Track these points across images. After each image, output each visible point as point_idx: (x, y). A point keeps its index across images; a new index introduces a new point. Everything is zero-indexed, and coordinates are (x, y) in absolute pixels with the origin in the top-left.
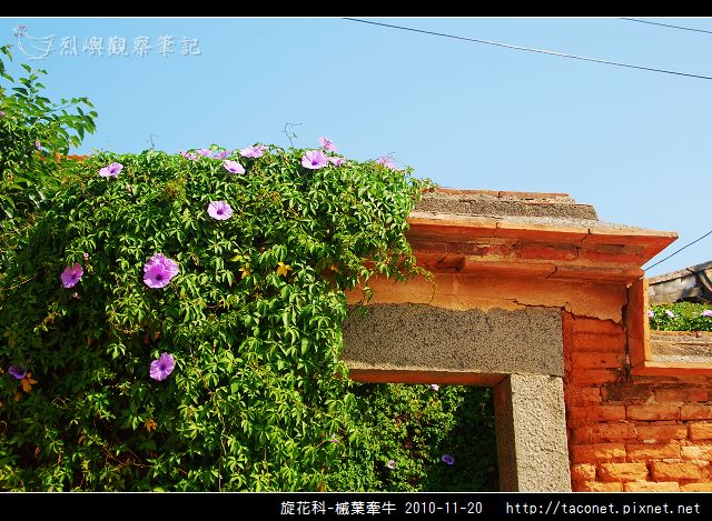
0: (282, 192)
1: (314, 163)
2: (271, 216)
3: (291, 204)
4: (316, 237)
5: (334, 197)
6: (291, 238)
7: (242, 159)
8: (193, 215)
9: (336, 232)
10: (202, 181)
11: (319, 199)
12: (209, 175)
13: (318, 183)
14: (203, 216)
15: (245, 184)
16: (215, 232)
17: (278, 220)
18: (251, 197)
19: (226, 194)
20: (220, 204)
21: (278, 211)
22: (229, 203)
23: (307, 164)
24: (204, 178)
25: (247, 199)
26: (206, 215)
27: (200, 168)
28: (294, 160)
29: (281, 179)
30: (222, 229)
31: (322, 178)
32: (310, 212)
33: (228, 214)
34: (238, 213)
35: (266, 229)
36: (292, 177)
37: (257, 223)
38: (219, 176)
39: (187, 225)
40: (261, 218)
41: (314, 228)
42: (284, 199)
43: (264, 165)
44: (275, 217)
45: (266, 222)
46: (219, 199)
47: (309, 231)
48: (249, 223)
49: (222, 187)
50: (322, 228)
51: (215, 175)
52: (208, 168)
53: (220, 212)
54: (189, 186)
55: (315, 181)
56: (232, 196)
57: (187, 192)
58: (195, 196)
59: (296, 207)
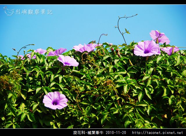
0: (115, 80)
1: (146, 52)
2: (106, 103)
3: (126, 90)
4: (153, 121)
5: (168, 81)
6: (128, 122)
7: (76, 54)
8: (29, 108)
9: (174, 115)
10: (37, 76)
11: (154, 84)
12: (44, 70)
13: (152, 69)
14: (38, 107)
15: (79, 76)
16: (51, 123)
17: (113, 106)
18: (85, 88)
19: (61, 86)
20: (55, 95)
21: (113, 98)
22: (64, 93)
23: (139, 53)
24: (39, 72)
25: (82, 89)
26: (42, 106)
27: (35, 64)
28: (126, 52)
29: (114, 70)
30: (58, 120)
31: (155, 65)
32: (145, 97)
33: (63, 104)
34: (74, 103)
35: (101, 116)
36: (125, 67)
37: (93, 111)
38: (53, 70)
39: (23, 117)
40: (96, 106)
41: (151, 112)
42: (118, 86)
43: (97, 59)
44: (111, 104)
45: (102, 109)
46: (53, 91)
47: (145, 116)
48: (85, 112)
49: (57, 80)
50: (159, 112)
51: (49, 69)
52: (43, 64)
53: (55, 103)
54: (24, 81)
55: (148, 68)
56: (67, 87)
57: (23, 87)
58: (30, 90)
59: (130, 92)
